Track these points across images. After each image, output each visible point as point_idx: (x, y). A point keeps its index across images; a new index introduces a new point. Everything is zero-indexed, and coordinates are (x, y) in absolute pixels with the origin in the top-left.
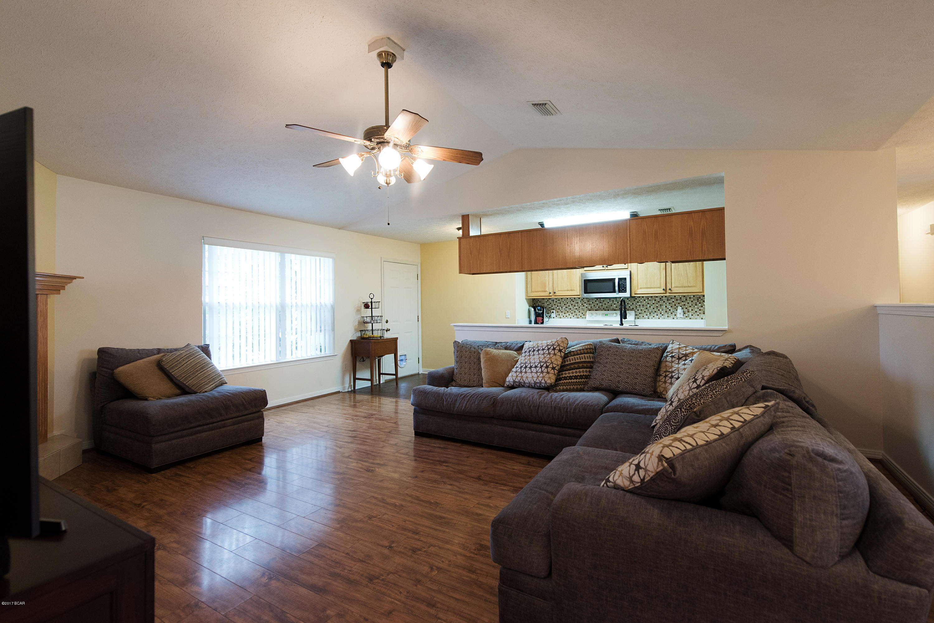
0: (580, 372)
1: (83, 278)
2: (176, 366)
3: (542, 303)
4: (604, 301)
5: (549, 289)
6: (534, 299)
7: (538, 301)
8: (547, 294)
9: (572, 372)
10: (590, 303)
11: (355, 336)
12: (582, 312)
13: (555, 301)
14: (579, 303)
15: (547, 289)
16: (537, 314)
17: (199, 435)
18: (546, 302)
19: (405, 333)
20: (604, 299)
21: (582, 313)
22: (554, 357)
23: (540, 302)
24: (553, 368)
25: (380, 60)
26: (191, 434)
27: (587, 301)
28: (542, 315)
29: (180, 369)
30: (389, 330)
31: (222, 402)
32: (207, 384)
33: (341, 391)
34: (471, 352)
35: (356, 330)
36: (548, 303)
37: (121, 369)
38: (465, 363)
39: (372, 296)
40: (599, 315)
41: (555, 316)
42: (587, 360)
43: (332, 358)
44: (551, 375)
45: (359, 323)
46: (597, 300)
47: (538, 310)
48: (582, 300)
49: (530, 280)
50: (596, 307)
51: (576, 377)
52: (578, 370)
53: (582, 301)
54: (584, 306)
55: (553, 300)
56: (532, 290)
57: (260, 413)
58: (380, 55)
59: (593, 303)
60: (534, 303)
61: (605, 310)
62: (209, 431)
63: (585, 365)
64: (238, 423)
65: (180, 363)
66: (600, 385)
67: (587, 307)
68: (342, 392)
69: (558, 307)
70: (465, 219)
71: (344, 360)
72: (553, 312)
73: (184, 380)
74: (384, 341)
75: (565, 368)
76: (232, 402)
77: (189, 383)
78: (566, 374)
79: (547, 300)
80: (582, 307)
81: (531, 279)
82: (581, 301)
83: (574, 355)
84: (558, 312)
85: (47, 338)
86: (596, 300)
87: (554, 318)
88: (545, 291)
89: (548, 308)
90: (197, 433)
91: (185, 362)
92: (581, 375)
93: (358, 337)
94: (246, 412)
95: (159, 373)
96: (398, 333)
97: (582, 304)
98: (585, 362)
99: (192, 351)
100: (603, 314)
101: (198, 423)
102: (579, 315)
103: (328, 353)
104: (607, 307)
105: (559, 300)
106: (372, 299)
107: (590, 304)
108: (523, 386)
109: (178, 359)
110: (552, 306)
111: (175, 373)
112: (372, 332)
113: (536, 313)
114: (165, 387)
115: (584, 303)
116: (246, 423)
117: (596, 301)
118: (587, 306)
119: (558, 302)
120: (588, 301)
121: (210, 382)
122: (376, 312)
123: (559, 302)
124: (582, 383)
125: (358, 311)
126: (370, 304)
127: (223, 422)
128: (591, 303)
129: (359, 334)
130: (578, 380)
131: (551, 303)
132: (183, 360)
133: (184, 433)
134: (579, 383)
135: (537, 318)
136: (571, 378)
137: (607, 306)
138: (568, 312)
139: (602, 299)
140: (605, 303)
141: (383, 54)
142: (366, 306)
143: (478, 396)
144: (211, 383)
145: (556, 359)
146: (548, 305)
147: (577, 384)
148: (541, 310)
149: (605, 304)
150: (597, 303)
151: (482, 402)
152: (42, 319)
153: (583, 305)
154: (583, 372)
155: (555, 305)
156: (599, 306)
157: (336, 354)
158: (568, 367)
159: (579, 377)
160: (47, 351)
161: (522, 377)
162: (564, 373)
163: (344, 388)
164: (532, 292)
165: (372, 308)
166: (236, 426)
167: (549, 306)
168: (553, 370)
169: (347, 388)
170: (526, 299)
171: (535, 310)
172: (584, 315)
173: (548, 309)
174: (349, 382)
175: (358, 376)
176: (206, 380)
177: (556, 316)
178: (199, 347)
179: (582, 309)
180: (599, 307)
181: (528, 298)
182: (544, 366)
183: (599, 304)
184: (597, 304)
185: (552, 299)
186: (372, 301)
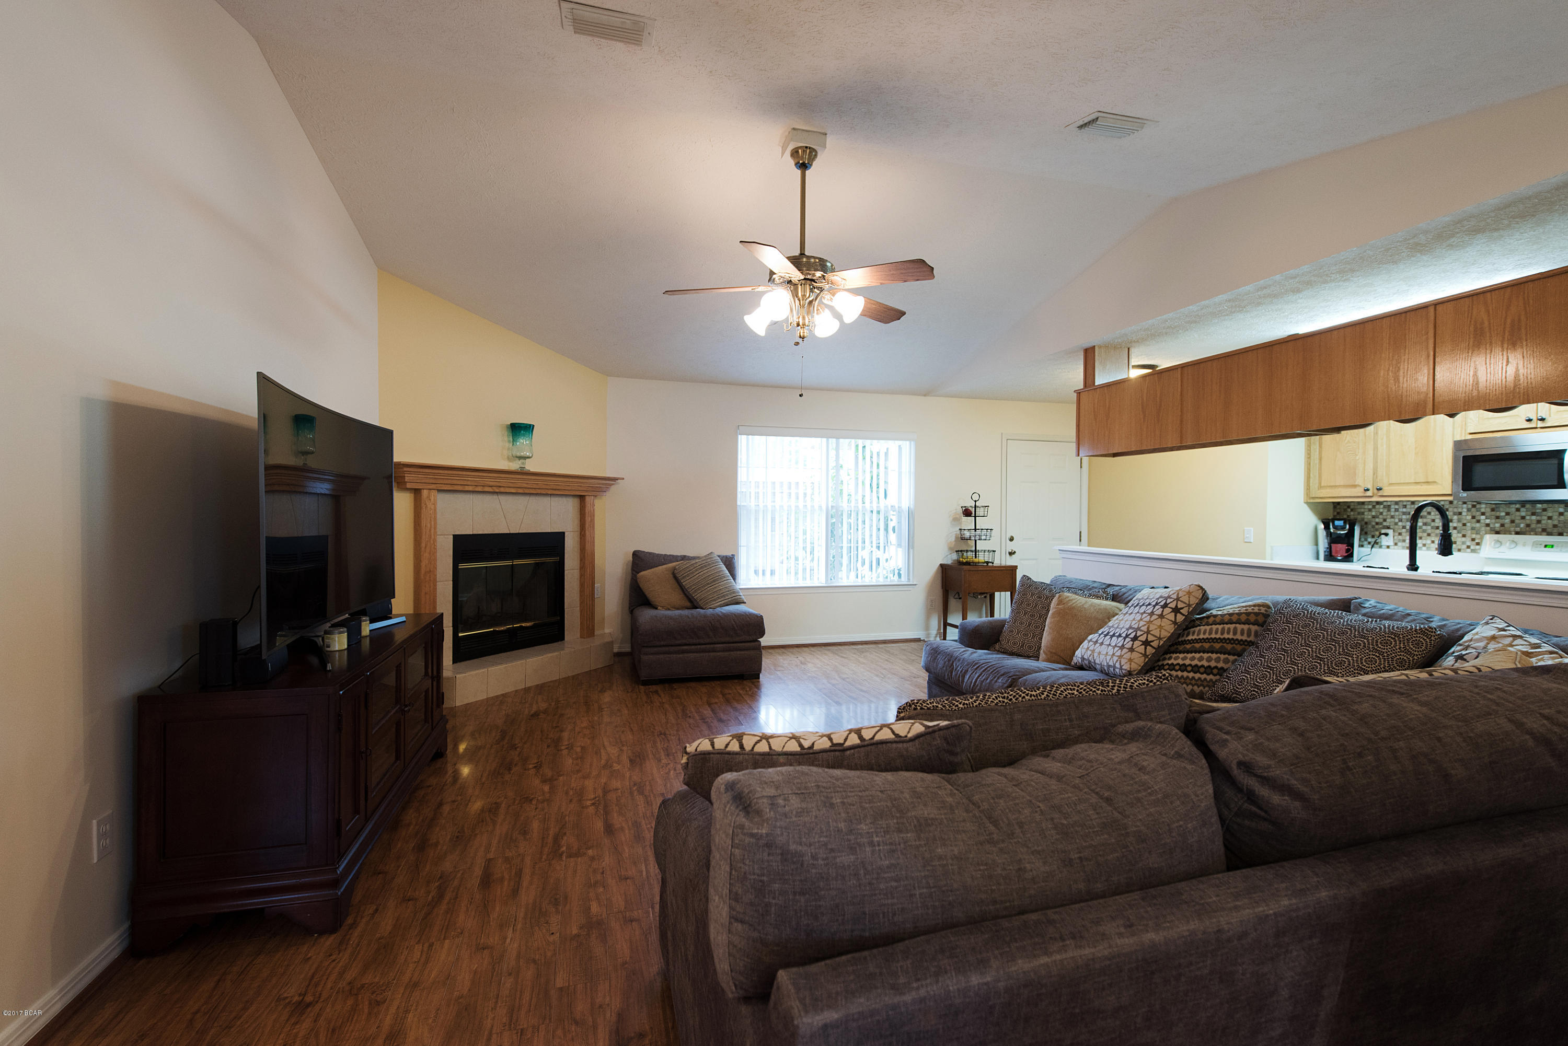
0: (1209, 660)
1: (623, 479)
2: (688, 575)
3: (1359, 513)
4: (1544, 510)
5: (1365, 479)
6: (1339, 503)
7: (1349, 507)
8: (1359, 492)
9: (1193, 657)
10: (1498, 514)
11: (949, 558)
12: (1474, 536)
13: (1393, 507)
14: (1464, 514)
15: (1359, 481)
16: (1333, 536)
17: (686, 655)
18: (1370, 510)
19: (1050, 559)
20: (1545, 506)
21: (1473, 540)
22: (1158, 622)
23: (1352, 510)
24: (1146, 643)
25: (794, 160)
26: (676, 653)
27: (1489, 510)
28: (1348, 540)
29: (692, 579)
30: (1015, 552)
31: (710, 622)
32: (715, 600)
33: (922, 639)
34: (1040, 597)
35: (950, 549)
36: (1374, 514)
37: (642, 573)
38: (1025, 614)
39: (976, 497)
40: (1524, 545)
41: (1391, 543)
42: (1239, 637)
43: (910, 588)
44: (1135, 655)
45: (956, 538)
46: (1523, 506)
47: (1335, 527)
48: (1474, 506)
49: (1317, 461)
50: (1518, 526)
51: (1196, 669)
52: (1206, 655)
53: (1473, 509)
54: (1478, 521)
55: (1389, 506)
56: (1320, 483)
57: (756, 643)
58: (794, 153)
59: (1508, 514)
60: (1338, 513)
61: (1549, 534)
62: (697, 652)
63: (1229, 647)
64: (729, 650)
65: (693, 573)
66: (1233, 693)
67: (1488, 525)
68: (924, 640)
69: (1400, 524)
70: (1089, 355)
71: (930, 591)
72: (1386, 535)
73: (693, 593)
74: (993, 569)
75: (1181, 648)
76: (721, 624)
77: (697, 596)
78: (1176, 659)
79: (1370, 507)
80: (1474, 525)
81: (1320, 459)
82: (1469, 510)
83: (1215, 623)
84: (1400, 534)
85: (594, 538)
86: (1518, 506)
87: (1388, 547)
88: (1355, 486)
89: (1374, 524)
90: (683, 652)
91: (697, 572)
92: (1209, 667)
93: (954, 560)
94: (737, 639)
95: (673, 581)
96: (1036, 559)
97: (1473, 517)
98: (1230, 641)
99: (709, 560)
100: (1536, 545)
101: (684, 641)
102: (1463, 543)
103: (904, 580)
104: (1555, 526)
105: (1405, 506)
106: (975, 501)
107: (1498, 517)
108: (1095, 670)
109: (691, 568)
110: (1385, 520)
111: (686, 583)
112: (976, 555)
113: (1329, 534)
114: (676, 597)
115: (1478, 513)
116: (738, 652)
117: (1518, 510)
118: (1488, 521)
119: (1401, 510)
120: (1493, 510)
121: (718, 598)
122: (981, 523)
123: (1404, 510)
124: (1205, 683)
125: (956, 520)
126: (973, 510)
127: (712, 646)
128: (1503, 514)
129: (955, 556)
130: (1197, 676)
131: (1381, 513)
132: (696, 571)
133: (672, 649)
134: (1199, 683)
135: (1333, 546)
136: (1183, 668)
137: (1556, 522)
138: (1429, 535)
139: (1539, 506)
140: (1550, 514)
141: (800, 151)
142: (967, 513)
143: (995, 670)
144: (719, 600)
145: (1160, 627)
146: (1374, 517)
147: (1193, 682)
148: (1343, 528)
149: (1550, 518)
150: (1523, 514)
151: (996, 681)
152: (589, 519)
153: (1477, 518)
154: (1218, 660)
155: (1392, 517)
156: (1528, 522)
157: (915, 583)
158: (1188, 646)
159: (1202, 670)
160: (594, 550)
161: (1093, 651)
162: (1174, 655)
163: (928, 635)
164: (1320, 487)
165: (975, 517)
166: (726, 654)
167: (1377, 520)
168: (1143, 647)
169: (934, 636)
170: (1307, 503)
171: (1327, 527)
172: (1478, 544)
173: (1373, 527)
174: (937, 628)
175: (949, 621)
176: (715, 595)
177: (1396, 544)
178: (719, 556)
179: (1473, 529)
180: (1528, 526)
181: (1312, 501)
182: (1130, 636)
183: (1528, 518)
184: (1523, 518)
185: (1385, 504)
186: (975, 505)
